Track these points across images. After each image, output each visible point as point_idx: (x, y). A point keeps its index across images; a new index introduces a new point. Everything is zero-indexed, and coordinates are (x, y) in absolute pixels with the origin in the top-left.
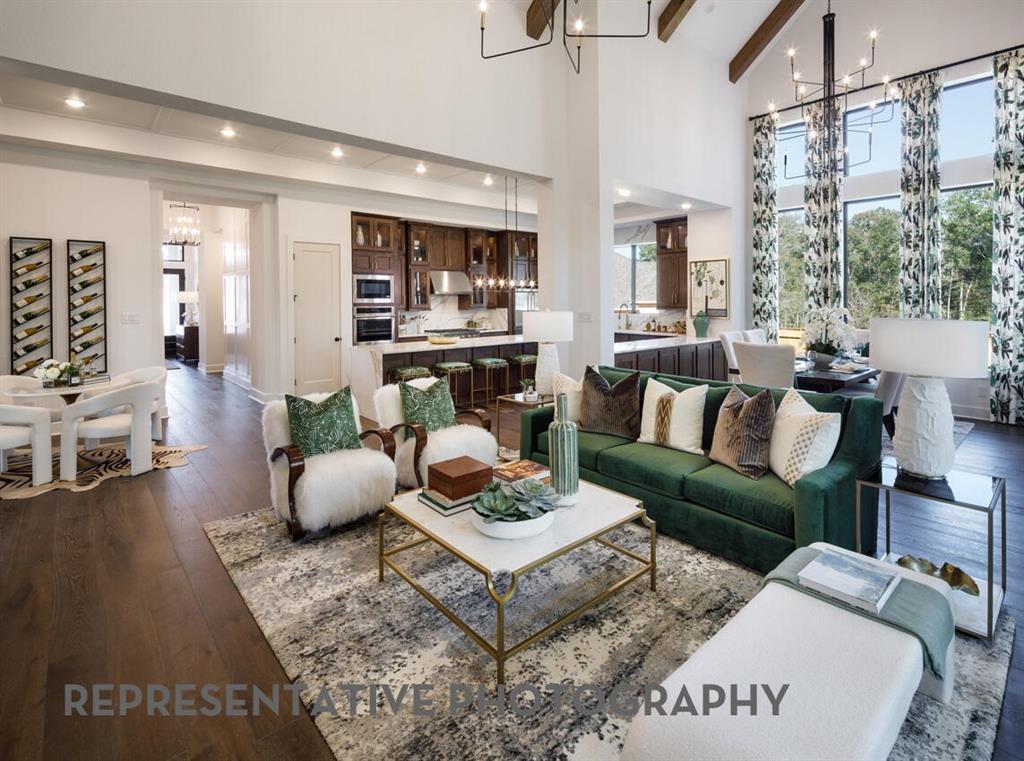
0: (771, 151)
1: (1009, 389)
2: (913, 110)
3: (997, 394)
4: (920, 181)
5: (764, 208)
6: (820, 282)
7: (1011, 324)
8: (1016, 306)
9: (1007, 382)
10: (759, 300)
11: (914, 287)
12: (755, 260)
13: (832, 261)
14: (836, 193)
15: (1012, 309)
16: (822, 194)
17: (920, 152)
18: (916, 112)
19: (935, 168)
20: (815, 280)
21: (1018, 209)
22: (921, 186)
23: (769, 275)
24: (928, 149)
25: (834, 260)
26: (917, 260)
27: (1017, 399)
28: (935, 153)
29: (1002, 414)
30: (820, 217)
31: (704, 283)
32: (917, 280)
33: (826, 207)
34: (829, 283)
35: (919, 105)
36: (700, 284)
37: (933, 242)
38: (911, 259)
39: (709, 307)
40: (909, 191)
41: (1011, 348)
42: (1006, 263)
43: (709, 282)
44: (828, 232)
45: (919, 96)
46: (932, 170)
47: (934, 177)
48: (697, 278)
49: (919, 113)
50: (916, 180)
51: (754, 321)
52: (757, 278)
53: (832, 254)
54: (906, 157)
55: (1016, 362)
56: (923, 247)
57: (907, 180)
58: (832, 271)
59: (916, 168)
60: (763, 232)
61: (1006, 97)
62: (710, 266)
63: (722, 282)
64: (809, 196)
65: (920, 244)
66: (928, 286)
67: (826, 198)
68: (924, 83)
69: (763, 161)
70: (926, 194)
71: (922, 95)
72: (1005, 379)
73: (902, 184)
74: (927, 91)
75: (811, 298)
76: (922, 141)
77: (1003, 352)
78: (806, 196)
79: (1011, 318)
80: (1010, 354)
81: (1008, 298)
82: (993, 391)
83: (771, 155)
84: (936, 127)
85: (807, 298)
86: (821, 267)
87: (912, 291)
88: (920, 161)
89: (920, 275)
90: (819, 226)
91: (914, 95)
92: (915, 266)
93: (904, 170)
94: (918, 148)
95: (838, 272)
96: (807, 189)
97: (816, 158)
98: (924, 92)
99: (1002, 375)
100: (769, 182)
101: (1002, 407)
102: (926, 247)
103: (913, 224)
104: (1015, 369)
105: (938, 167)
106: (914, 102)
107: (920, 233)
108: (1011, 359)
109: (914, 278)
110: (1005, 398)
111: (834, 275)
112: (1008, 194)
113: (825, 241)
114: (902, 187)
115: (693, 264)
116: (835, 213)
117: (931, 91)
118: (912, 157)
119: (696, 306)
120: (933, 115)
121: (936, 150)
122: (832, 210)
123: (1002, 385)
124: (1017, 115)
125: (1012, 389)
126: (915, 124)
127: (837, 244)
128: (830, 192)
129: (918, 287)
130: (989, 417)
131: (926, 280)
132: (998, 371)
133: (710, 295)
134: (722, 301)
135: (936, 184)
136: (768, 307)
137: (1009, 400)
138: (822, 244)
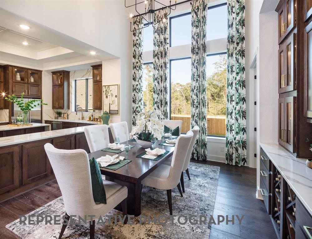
0: (140, 33)
1: (233, 148)
2: (196, 14)
3: (228, 151)
4: (199, 48)
5: (137, 60)
6: (159, 97)
7: (233, 117)
8: (235, 109)
9: (232, 145)
10: (135, 106)
11: (196, 100)
12: (133, 86)
13: (164, 87)
14: (166, 54)
15: (234, 110)
16: (160, 54)
17: (198, 35)
18: (197, 16)
19: (204, 42)
20: (157, 96)
21: (236, 63)
22: (199, 51)
23: (139, 93)
24: (202, 33)
25: (165, 86)
26: (197, 87)
27: (236, 153)
28: (204, 36)
29: (230, 160)
30: (159, 66)
31: (108, 96)
32: (197, 96)
33: (162, 61)
34: (163, 97)
35: (198, 13)
36: (107, 97)
37: (204, 78)
38: (195, 86)
39: (111, 109)
40: (194, 53)
41: (233, 129)
42: (232, 89)
43: (111, 96)
44: (162, 72)
45: (198, 9)
46: (203, 43)
47: (204, 47)
48: (106, 94)
49: (198, 17)
50: (197, 48)
51: (133, 116)
52: (134, 95)
53: (164, 83)
54: (193, 37)
55: (235, 136)
56: (200, 81)
57: (194, 48)
58: (164, 92)
59: (197, 43)
60: (136, 72)
61: (232, 10)
62: (111, 88)
63: (116, 96)
64: (155, 55)
65: (199, 79)
66: (202, 99)
67: (162, 56)
68: (200, 2)
69: (137, 38)
70: (201, 55)
71: (200, 7)
72: (231, 143)
73: (192, 50)
74: (202, 6)
75: (156, 105)
76: (200, 30)
77: (230, 130)
78: (154, 55)
79: (233, 114)
80: (233, 132)
81: (232, 105)
82: (226, 149)
83: (140, 35)
84: (205, 23)
85: (154, 105)
86: (159, 90)
87: (195, 101)
88: (199, 40)
89: (199, 94)
90: (159, 70)
91: (196, 8)
92: (197, 90)
93: (192, 43)
94: (198, 33)
95: (166, 92)
96: (154, 52)
97: (157, 36)
98: (200, 6)
99: (230, 142)
100: (139, 48)
101: (230, 157)
102: (201, 81)
103: (196, 70)
104: (235, 139)
105: (206, 42)
106: (196, 11)
107: (199, 74)
108: (233, 134)
109: (196, 95)
110: (231, 153)
111: (165, 93)
112: (232, 56)
113: (161, 77)
114: (192, 52)
115: (104, 87)
116: (165, 63)
117: (203, 6)
118: (195, 37)
119: (106, 108)
120: (204, 17)
121: (205, 35)
122: (164, 63)
123: (230, 146)
124: (236, 18)
125: (234, 148)
126: (197, 22)
127: (166, 79)
128: (163, 53)
129: (198, 100)
130: (225, 161)
131: (201, 96)
132: (228, 140)
133: (111, 103)
134: (116, 106)
135: (205, 51)
136: (139, 109)
137: (233, 154)
138: (160, 78)
